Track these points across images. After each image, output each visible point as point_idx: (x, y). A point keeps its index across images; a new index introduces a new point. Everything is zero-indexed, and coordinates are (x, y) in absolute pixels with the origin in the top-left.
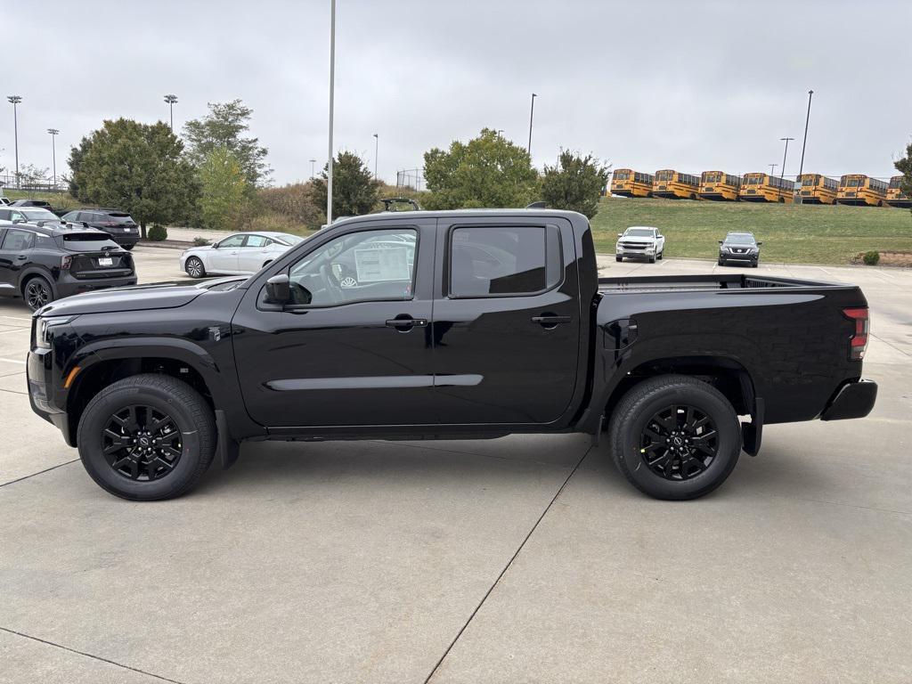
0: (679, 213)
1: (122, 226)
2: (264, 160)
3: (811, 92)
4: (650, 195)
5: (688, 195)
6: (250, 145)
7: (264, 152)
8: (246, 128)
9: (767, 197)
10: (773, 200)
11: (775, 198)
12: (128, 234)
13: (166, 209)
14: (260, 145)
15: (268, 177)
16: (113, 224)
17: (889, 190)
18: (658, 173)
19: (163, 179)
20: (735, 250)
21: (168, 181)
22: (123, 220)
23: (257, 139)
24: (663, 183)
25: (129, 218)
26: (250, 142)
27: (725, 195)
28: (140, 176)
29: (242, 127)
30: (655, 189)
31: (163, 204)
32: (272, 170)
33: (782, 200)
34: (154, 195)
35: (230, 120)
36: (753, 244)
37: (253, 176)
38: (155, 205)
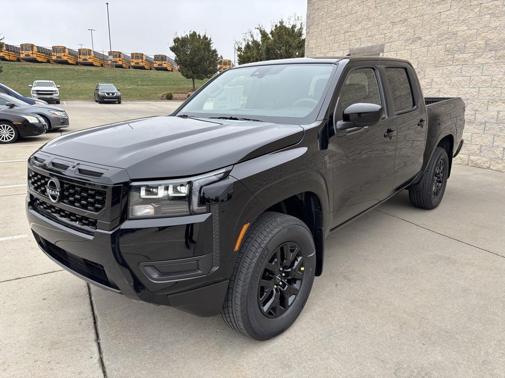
0: (48, 72)
3: (107, 4)
4: (19, 60)
5: (45, 60)
9: (95, 64)
10: (98, 65)
11: (99, 65)
17: (154, 62)
18: (22, 46)
20: (108, 94)
24: (26, 53)
27: (70, 61)
30: (22, 56)
33: (102, 65)
36: (115, 90)
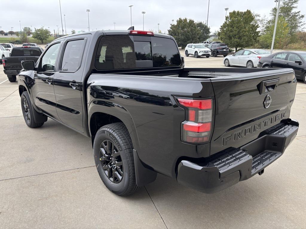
1: (223, 49)
2: (302, 20)
6: (297, 14)
7: (303, 16)
8: (296, 7)
12: (225, 51)
13: (243, 42)
14: (301, 14)
15: (302, 27)
16: (220, 48)
19: (244, 31)
21: (245, 32)
22: (224, 47)
23: (299, 12)
25: (226, 46)
26: (296, 13)
28: (236, 31)
29: (293, 7)
31: (242, 40)
32: (305, 24)
34: (240, 38)
35: (289, 5)
37: (296, 27)
38: (239, 41)
